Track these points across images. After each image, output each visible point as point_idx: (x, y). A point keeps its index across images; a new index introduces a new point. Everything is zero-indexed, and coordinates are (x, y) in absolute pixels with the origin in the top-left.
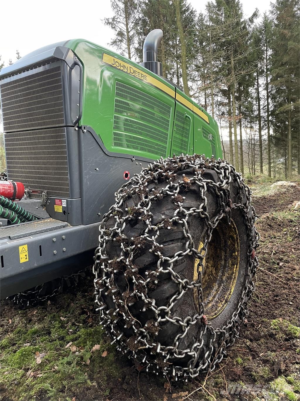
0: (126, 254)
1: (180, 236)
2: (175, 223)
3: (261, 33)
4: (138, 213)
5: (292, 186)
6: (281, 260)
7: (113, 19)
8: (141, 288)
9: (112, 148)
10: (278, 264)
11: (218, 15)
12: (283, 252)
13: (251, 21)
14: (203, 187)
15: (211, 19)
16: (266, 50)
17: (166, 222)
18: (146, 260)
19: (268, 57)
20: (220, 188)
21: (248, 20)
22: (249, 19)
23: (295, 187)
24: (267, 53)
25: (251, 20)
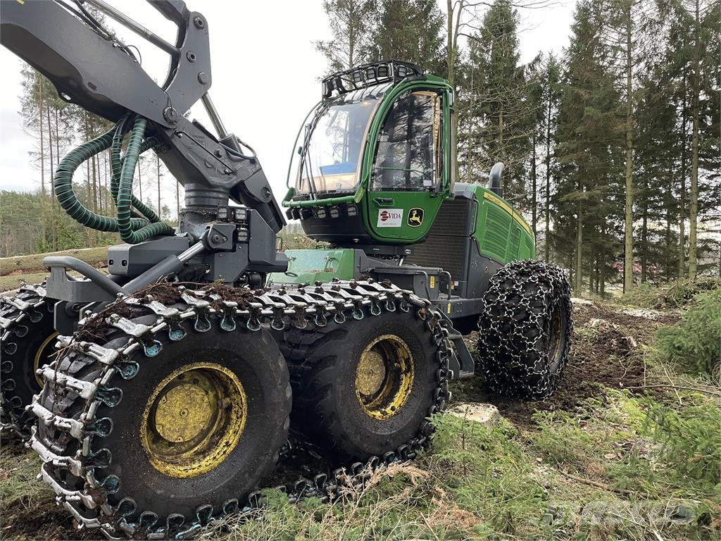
0: (509, 313)
1: (540, 305)
2: (538, 297)
3: (543, 81)
4: (514, 291)
5: (587, 305)
6: (583, 359)
7: (331, 44)
8: (519, 331)
9: (483, 251)
10: (580, 362)
11: (483, 51)
12: (584, 354)
13: (531, 68)
14: (551, 280)
15: (473, 57)
16: (550, 107)
17: (534, 296)
18: (522, 316)
19: (551, 118)
20: (558, 282)
21: (527, 66)
22: (529, 65)
23: (590, 306)
24: (550, 111)
25: (531, 66)
